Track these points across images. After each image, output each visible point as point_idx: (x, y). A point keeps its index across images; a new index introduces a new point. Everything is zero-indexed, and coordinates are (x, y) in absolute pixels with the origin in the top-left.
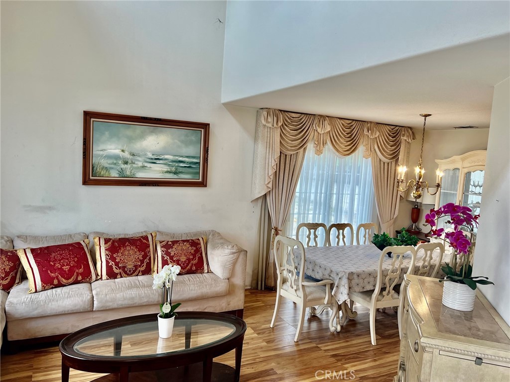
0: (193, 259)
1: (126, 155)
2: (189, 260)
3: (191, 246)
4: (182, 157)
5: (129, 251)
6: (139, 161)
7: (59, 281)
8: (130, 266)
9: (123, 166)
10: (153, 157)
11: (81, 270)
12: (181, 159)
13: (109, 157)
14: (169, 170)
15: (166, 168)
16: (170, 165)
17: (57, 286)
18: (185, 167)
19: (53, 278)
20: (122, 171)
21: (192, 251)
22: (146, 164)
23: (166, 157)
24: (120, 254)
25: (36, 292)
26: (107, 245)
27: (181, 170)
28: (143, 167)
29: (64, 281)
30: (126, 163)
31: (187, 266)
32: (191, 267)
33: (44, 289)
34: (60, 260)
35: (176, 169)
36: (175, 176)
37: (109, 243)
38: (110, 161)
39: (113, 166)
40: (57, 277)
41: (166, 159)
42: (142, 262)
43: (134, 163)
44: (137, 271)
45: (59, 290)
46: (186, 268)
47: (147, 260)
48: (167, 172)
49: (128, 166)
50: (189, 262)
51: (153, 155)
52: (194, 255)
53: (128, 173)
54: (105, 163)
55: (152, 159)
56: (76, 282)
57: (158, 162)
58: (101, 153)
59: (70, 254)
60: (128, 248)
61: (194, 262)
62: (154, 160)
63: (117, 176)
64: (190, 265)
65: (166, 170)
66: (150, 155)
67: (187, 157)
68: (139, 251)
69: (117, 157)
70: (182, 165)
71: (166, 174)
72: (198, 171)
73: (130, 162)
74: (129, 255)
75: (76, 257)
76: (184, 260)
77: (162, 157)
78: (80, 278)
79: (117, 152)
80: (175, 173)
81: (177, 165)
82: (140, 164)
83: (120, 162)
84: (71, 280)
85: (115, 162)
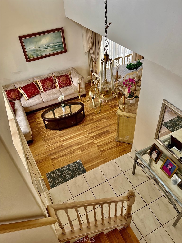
0: (67, 82)
1: (37, 48)
2: (66, 82)
3: (66, 77)
4: (56, 43)
5: (48, 83)
6: (42, 49)
7: (32, 96)
8: (49, 87)
9: (37, 52)
10: (46, 46)
11: (36, 91)
12: (56, 44)
13: (32, 51)
14: (53, 49)
15: (51, 49)
16: (52, 48)
17: (32, 97)
18: (58, 47)
19: (30, 96)
20: (37, 55)
21: (67, 79)
22: (44, 50)
23: (50, 45)
24: (46, 84)
25: (28, 100)
26: (41, 82)
27: (56, 48)
28: (44, 51)
29: (33, 95)
30: (38, 51)
31: (66, 84)
32: (68, 84)
33: (29, 99)
34: (30, 90)
35: (55, 48)
36: (55, 51)
37: (42, 82)
38: (32, 52)
39: (34, 53)
40: (31, 95)
41: (51, 46)
42: (53, 85)
43: (40, 50)
44: (52, 88)
45: (33, 98)
46: (66, 85)
47: (54, 84)
48: (52, 50)
49: (39, 52)
50: (67, 83)
51: (46, 45)
52: (68, 80)
53: (40, 54)
54: (31, 53)
55: (46, 47)
56: (36, 95)
57: (48, 48)
58: (29, 50)
59: (32, 87)
60: (47, 82)
61: (68, 83)
62: (47, 48)
63: (36, 56)
64: (67, 84)
65: (51, 50)
66: (45, 46)
67: (58, 43)
68: (51, 82)
69: (34, 50)
70: (56, 46)
71: (52, 51)
72: (63, 47)
73: (39, 50)
74: (48, 84)
75: (34, 88)
76: (65, 83)
77: (49, 45)
78: (37, 94)
79: (34, 48)
80: (55, 50)
81: (55, 47)
82: (42, 50)
83: (36, 51)
84: (35, 95)
85: (34, 52)
